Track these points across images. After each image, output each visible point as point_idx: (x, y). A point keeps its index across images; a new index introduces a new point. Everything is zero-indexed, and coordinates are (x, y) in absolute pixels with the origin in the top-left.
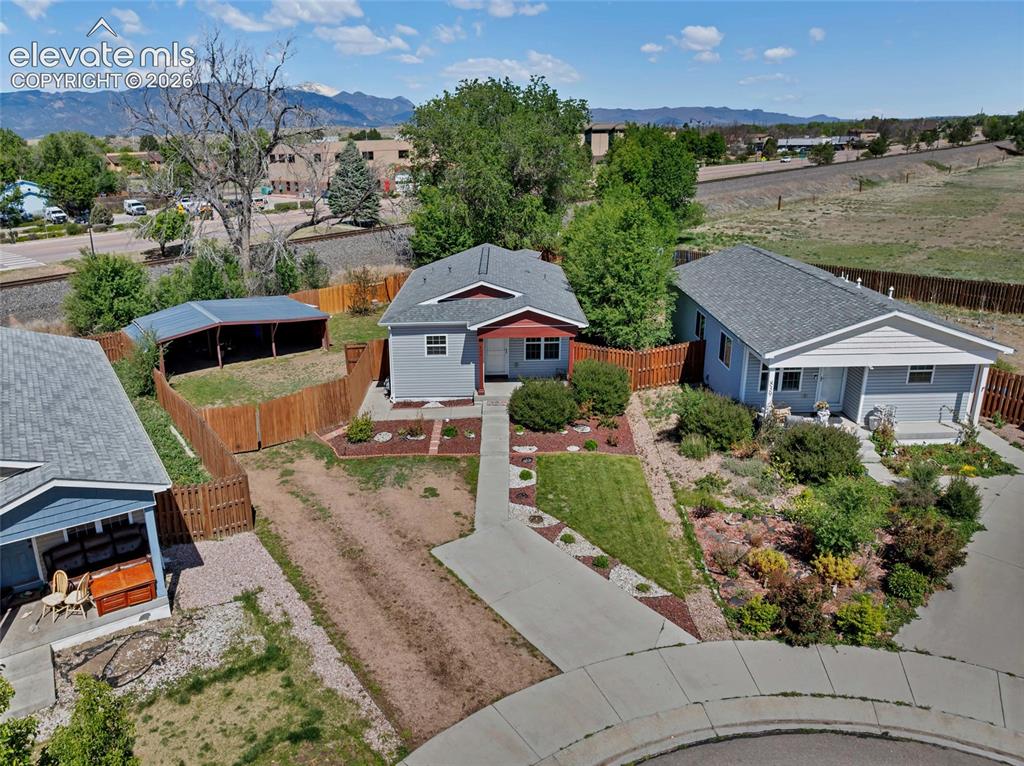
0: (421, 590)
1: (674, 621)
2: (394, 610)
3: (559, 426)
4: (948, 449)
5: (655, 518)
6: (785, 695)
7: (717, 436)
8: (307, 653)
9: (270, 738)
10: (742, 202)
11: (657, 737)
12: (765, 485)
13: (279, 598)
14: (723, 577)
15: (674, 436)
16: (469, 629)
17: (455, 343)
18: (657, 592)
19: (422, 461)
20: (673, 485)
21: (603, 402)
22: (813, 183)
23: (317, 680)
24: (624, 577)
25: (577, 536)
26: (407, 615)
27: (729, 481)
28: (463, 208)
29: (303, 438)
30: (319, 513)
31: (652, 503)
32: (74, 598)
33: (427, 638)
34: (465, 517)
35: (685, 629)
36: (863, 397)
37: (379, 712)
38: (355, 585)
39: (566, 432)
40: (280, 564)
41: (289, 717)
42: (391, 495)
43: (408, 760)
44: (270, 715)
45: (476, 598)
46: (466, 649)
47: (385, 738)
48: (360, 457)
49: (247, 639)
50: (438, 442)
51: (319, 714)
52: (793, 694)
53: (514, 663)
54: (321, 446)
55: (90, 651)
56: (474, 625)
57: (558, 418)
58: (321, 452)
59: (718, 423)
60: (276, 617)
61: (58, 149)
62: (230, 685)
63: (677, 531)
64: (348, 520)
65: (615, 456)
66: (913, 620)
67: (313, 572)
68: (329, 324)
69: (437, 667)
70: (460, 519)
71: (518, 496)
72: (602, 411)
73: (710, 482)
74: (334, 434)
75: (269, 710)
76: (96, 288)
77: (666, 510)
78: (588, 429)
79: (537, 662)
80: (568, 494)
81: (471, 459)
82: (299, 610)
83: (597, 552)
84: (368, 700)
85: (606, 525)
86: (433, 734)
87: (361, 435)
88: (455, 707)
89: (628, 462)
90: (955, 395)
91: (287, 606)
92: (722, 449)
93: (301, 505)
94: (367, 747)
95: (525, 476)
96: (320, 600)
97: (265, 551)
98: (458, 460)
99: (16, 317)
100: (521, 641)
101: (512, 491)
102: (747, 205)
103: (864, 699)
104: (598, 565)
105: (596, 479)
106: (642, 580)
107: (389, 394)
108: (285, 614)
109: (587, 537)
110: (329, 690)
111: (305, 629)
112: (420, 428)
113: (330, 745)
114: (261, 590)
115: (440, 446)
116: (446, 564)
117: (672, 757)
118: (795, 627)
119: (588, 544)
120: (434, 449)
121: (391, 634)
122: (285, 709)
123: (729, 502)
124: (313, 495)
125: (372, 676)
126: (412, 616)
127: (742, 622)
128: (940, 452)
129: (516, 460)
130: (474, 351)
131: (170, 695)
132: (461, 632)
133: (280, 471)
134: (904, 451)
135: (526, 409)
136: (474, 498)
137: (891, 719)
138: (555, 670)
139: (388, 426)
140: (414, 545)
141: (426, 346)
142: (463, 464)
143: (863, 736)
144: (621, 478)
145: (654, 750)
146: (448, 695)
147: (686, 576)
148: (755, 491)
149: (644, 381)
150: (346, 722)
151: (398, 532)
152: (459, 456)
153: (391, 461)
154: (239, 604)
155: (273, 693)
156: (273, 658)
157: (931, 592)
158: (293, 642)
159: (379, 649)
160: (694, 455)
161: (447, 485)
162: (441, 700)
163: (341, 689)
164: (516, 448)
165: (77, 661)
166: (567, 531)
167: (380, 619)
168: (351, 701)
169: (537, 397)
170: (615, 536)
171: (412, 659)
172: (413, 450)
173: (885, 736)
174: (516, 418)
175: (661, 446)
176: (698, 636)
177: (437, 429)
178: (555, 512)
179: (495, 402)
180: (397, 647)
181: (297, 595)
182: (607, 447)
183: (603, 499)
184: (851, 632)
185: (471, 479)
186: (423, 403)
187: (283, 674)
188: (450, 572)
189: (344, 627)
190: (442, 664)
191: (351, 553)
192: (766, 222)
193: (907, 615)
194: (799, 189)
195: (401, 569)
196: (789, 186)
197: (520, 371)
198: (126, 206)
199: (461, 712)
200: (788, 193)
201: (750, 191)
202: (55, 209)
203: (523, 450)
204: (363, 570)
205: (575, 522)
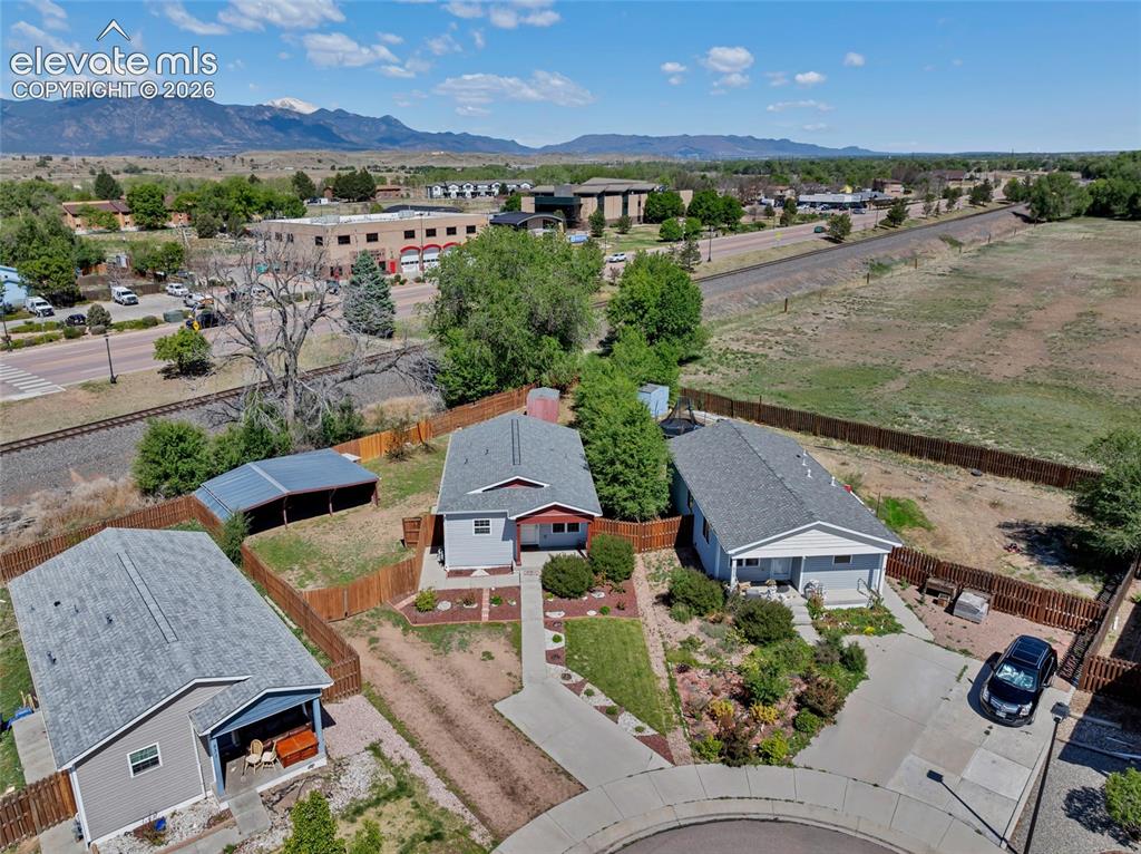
0: (491, 736)
1: (658, 753)
2: (476, 752)
3: (580, 594)
4: (860, 611)
5: (651, 673)
6: (722, 798)
7: (697, 606)
8: (424, 785)
9: (413, 840)
10: (751, 299)
11: (645, 827)
12: (728, 646)
13: (395, 746)
14: (692, 720)
15: (666, 600)
16: (527, 763)
17: (497, 525)
18: (650, 732)
19: (477, 627)
20: (664, 644)
21: (614, 572)
22: (823, 271)
23: (435, 803)
24: (628, 720)
25: (596, 690)
26: (485, 755)
27: (704, 642)
28: (487, 352)
29: (379, 607)
30: (407, 678)
31: (649, 662)
32: (268, 756)
33: (500, 771)
34: (515, 677)
35: (665, 757)
36: (802, 574)
37: (477, 821)
38: (445, 734)
39: (586, 598)
40: (389, 720)
41: (422, 827)
42: (458, 659)
43: (499, 848)
44: (410, 826)
45: (528, 740)
46: (526, 777)
47: (483, 836)
48: (429, 624)
49: (382, 778)
50: (488, 610)
51: (440, 824)
52: (727, 798)
53: (557, 785)
54: (396, 614)
55: (283, 791)
56: (530, 761)
57: (580, 589)
58: (398, 621)
59: (697, 596)
60: (397, 761)
62: (380, 809)
63: (664, 684)
64: (430, 682)
65: (624, 620)
66: (808, 747)
67: (414, 725)
69: (509, 790)
70: (512, 679)
71: (553, 657)
72: (613, 579)
73: (690, 643)
74: (405, 603)
75: (408, 823)
76: (163, 454)
77: (659, 669)
78: (603, 595)
79: (572, 784)
80: (589, 655)
81: (515, 624)
82: (412, 755)
83: (610, 703)
84: (469, 813)
85: (616, 681)
86: (511, 832)
87: (425, 606)
88: (523, 815)
89: (633, 624)
90: (868, 571)
91: (403, 752)
92: (701, 615)
93: (392, 670)
94: (473, 842)
95: (556, 639)
96: (423, 746)
98: (504, 626)
99: (76, 471)
100: (561, 770)
101: (548, 653)
102: (756, 302)
103: (767, 799)
104: (610, 712)
105: (609, 642)
106: (640, 724)
107: (443, 562)
108: (402, 758)
109: (602, 691)
110: (443, 809)
111: (418, 769)
112: (471, 597)
113: (450, 842)
114: (381, 741)
115: (490, 613)
116: (506, 716)
117: (653, 838)
118: (732, 756)
119: (603, 696)
120: (485, 616)
121: (475, 768)
122: (418, 822)
123: (702, 659)
124: (399, 660)
125: (468, 798)
126: (488, 755)
127: (701, 752)
128: (854, 615)
129: (550, 624)
130: (513, 529)
131: (343, 818)
132: (522, 766)
133: (368, 638)
134: (830, 615)
135: (555, 582)
136: (520, 660)
137: (781, 810)
138: (583, 789)
139: (447, 595)
140: (483, 702)
141: (474, 527)
142: (509, 629)
143: (763, 821)
144: (627, 639)
145: (642, 835)
146: (518, 808)
147: (669, 719)
148: (721, 650)
149: (646, 545)
150: (458, 828)
151: (468, 691)
152: (505, 622)
153: (454, 628)
154: (369, 752)
155: (408, 813)
156: (402, 789)
157: (823, 726)
158: (413, 778)
159: (470, 780)
160: (681, 619)
161: (498, 647)
162: (514, 811)
163: (450, 808)
164: (548, 614)
165: (275, 798)
166: (588, 686)
167: (467, 759)
168: (458, 815)
169: (564, 572)
170: (622, 690)
171: (492, 785)
172: (470, 618)
173: (776, 820)
174: (547, 587)
175: (657, 609)
176: (673, 762)
177: (486, 597)
178: (580, 670)
179: (530, 572)
180: (481, 778)
181: (407, 744)
182: (617, 610)
183: (614, 659)
184: (766, 757)
185: (516, 642)
186: (473, 571)
187: (411, 800)
188: (510, 722)
189: (445, 766)
190: (512, 788)
191: (438, 709)
192: (771, 331)
193: (804, 744)
194: (809, 280)
195: (475, 721)
196: (799, 278)
197: (548, 542)
198: (114, 295)
199: (527, 818)
200: (798, 285)
201: (760, 287)
202: (39, 300)
203: (555, 615)
204: (449, 722)
205: (593, 679)
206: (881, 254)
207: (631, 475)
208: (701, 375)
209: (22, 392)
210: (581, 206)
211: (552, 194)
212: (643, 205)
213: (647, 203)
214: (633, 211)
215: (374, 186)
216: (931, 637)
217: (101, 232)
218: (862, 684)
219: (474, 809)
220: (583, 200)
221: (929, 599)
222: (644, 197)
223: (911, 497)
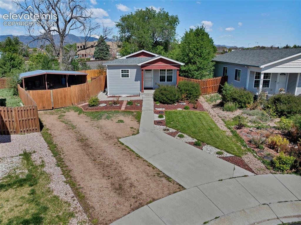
0: (112, 153)
1: (239, 166)
2: (98, 161)
3: (174, 103)
5: (218, 129)
7: (240, 102)
8: (48, 178)
13: (42, 155)
14: (257, 149)
16: (135, 169)
18: (227, 155)
19: (118, 112)
20: (223, 120)
21: (190, 94)
23: (49, 191)
24: (209, 150)
25: (185, 135)
26: (104, 163)
27: (247, 117)
29: (71, 106)
31: (216, 125)
33: (112, 173)
34: (135, 129)
35: (246, 169)
37: (81, 208)
38: (81, 151)
39: (176, 104)
40: (48, 143)
42: (103, 122)
44: (16, 209)
45: (139, 157)
46: (133, 178)
48: (92, 111)
50: (125, 107)
51: (45, 209)
53: (159, 184)
54: (78, 108)
56: (138, 168)
57: (173, 98)
59: (240, 96)
60: (38, 162)
61: (10, 41)
63: (229, 133)
64: (83, 129)
65: (197, 111)
67: (62, 146)
69: (117, 186)
70: (133, 130)
72: (190, 98)
73: (239, 118)
74: (84, 104)
75: (16, 206)
78: (185, 104)
79: (171, 184)
80: (179, 122)
81: (138, 112)
82: (50, 160)
83: (195, 140)
84: (76, 202)
85: (197, 131)
87: (94, 103)
88: (126, 207)
89: (203, 113)
91: (45, 158)
92: (241, 107)
93: (64, 125)
95: (161, 117)
96: (62, 157)
97: (42, 138)
100: (162, 175)
101: (155, 121)
104: (196, 145)
105: (190, 118)
106: (218, 150)
107: (107, 94)
108: (43, 161)
109: (189, 136)
110: (55, 197)
112: (117, 102)
114: (34, 152)
116: (125, 144)
119: (190, 138)
120: (123, 108)
121: (95, 171)
122: (26, 206)
123: (249, 124)
124: (70, 122)
125: (81, 190)
126: (107, 163)
127: (274, 166)
129: (156, 112)
130: (140, 76)
132: (131, 171)
133: (59, 115)
135: (161, 95)
136: (139, 123)
138: (181, 188)
139: (105, 102)
140: (111, 138)
141: (121, 74)
142: (135, 113)
144: (201, 117)
146: (122, 200)
147: (239, 149)
148: (260, 121)
149: (204, 92)
150: (60, 214)
151: (104, 133)
152: (133, 111)
153: (105, 112)
154: (21, 157)
155: (23, 198)
156: (29, 180)
158: (43, 173)
159: (87, 178)
160: (230, 110)
161: (128, 119)
162: (118, 203)
163: (62, 196)
166: (180, 133)
167: (90, 165)
168: (66, 202)
169: (165, 90)
170: (202, 135)
171: (104, 182)
172: (115, 109)
174: (156, 99)
175: (215, 109)
176: (253, 172)
178: (174, 127)
179: (148, 95)
180: (97, 176)
181: (52, 154)
183: (194, 123)
185: (138, 118)
186: (120, 96)
187: (31, 188)
188: (127, 147)
189: (70, 168)
190: (120, 185)
195: (104, 146)
199: (129, 209)
203: (160, 109)
204: (86, 146)
205: (183, 131)
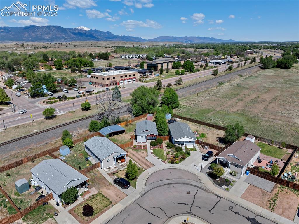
0: (144, 161)
4: (192, 148)
6: (170, 167)
7: (170, 147)
8: (137, 165)
12: (174, 152)
13: (133, 162)
14: (168, 159)
15: (166, 147)
17: (144, 137)
18: (163, 161)
19: (142, 150)
20: (166, 152)
21: (160, 143)
23: (139, 167)
24: (161, 160)
25: (157, 157)
27: (171, 151)
28: (141, 108)
30: (134, 155)
32: (120, 161)
33: (146, 164)
35: (164, 163)
36: (184, 143)
38: (139, 161)
39: (156, 146)
42: (139, 153)
43: (145, 170)
45: (149, 161)
48: (135, 149)
53: (152, 165)
55: (122, 165)
58: (131, 149)
63: (165, 156)
64: (136, 155)
65: (161, 149)
68: (126, 131)
69: (147, 166)
70: (147, 155)
71: (151, 153)
73: (169, 152)
74: (132, 147)
76: (93, 125)
77: (165, 154)
78: (158, 146)
80: (156, 153)
81: (147, 149)
85: (159, 156)
87: (134, 147)
88: (148, 168)
90: (193, 143)
94: (143, 170)
95: (152, 151)
97: (130, 158)
99: (78, 128)
102: (192, 93)
104: (159, 159)
105: (159, 151)
107: (136, 141)
112: (141, 146)
117: (162, 170)
118: (172, 163)
120: (143, 148)
121: (143, 164)
123: (170, 153)
124: (132, 153)
127: (169, 162)
129: (151, 149)
130: (146, 137)
132: (148, 164)
134: (188, 148)
137: (177, 168)
138: (155, 166)
139: (137, 146)
141: (141, 137)
143: (175, 169)
144: (161, 151)
147: (165, 159)
149: (165, 140)
151: (141, 156)
152: (145, 149)
153: (139, 150)
157: (183, 160)
160: (168, 149)
161: (145, 152)
168: (141, 167)
169: (153, 143)
172: (141, 148)
174: (151, 145)
177: (143, 146)
179: (148, 143)
183: (159, 153)
184: (176, 163)
185: (147, 151)
186: (141, 143)
188: (146, 159)
189: (139, 163)
191: (138, 158)
192: (193, 101)
193: (181, 162)
194: (204, 87)
195: (142, 159)
196: (202, 87)
197: (151, 139)
198: (63, 91)
200: (202, 89)
201: (193, 90)
202: (50, 92)
203: (152, 148)
204: (139, 159)
205: (156, 155)
206: (222, 80)
207: (163, 130)
208: (178, 111)
209: (59, 113)
210: (158, 66)
211: (151, 63)
212: (172, 65)
213: (173, 65)
214: (170, 67)
215: (108, 56)
216: (200, 151)
217: (48, 70)
218: (189, 156)
219: (143, 167)
220: (158, 65)
221: (202, 147)
222: (172, 63)
223: (206, 133)
